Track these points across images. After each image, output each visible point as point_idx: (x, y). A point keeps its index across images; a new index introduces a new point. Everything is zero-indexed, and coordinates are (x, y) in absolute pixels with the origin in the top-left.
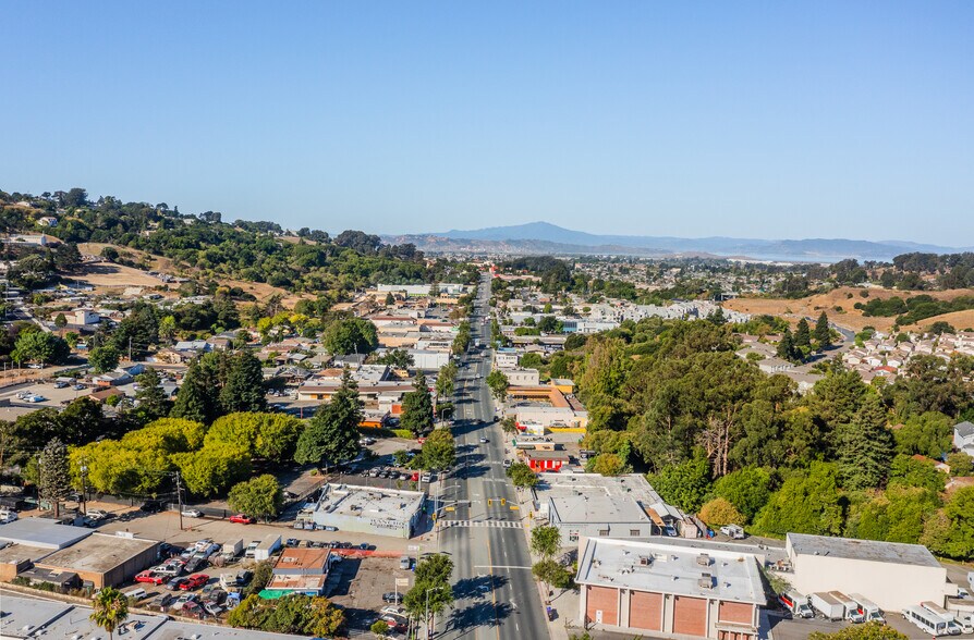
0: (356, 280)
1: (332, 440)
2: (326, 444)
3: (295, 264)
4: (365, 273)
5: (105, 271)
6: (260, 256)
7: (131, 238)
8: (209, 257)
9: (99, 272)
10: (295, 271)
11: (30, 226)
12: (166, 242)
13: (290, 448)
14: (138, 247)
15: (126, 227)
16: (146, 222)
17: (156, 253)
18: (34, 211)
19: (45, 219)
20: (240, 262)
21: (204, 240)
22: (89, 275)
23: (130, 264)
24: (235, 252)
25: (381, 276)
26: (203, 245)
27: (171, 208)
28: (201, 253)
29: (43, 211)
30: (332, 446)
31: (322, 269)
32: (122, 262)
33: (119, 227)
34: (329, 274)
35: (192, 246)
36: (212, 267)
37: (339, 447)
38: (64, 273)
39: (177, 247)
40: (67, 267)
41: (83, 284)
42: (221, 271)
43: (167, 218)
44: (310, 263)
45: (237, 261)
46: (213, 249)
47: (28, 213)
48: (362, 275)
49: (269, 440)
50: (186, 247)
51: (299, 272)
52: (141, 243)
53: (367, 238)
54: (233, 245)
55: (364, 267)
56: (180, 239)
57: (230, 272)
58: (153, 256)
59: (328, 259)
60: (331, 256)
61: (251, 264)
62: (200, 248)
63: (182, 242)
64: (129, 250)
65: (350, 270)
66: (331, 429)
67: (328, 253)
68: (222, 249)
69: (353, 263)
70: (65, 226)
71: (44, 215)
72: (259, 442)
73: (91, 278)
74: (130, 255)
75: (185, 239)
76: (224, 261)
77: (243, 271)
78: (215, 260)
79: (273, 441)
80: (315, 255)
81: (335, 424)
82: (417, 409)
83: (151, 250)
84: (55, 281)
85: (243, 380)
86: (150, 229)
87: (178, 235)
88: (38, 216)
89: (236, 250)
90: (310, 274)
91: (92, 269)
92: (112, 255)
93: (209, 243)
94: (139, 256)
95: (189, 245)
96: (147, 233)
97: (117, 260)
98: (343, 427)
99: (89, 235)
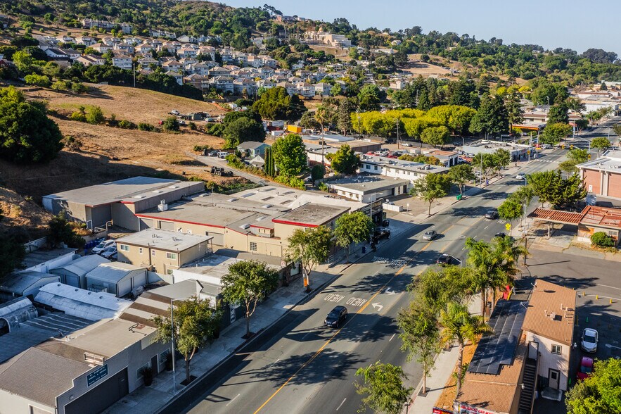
0: (587, 78)
1: (489, 120)
2: (486, 122)
3: (543, 67)
4: (595, 74)
5: (421, 67)
6: (519, 61)
7: (440, 51)
8: (485, 62)
9: (417, 67)
10: (542, 71)
11: (386, 45)
12: (460, 53)
13: (467, 124)
14: (444, 56)
15: (438, 45)
16: (451, 42)
17: (453, 59)
18: (390, 37)
19: (395, 41)
20: (505, 65)
21: (484, 53)
22: (412, 69)
23: (436, 64)
24: (503, 59)
25: (606, 76)
26: (483, 55)
27: (471, 37)
28: (481, 59)
29: (394, 37)
30: (489, 124)
31: (563, 71)
32: (431, 63)
33: (435, 45)
34: (567, 74)
35: (476, 56)
36: (486, 68)
37: (494, 125)
38: (398, 67)
39: (467, 56)
40: (400, 64)
41: (406, 73)
42: (492, 70)
43: (465, 42)
44: (555, 67)
45: (503, 65)
46: (490, 57)
47: (387, 38)
48: (592, 75)
49: (456, 119)
50: (472, 56)
51: (545, 72)
52: (445, 53)
53: (605, 54)
54: (502, 55)
55: (594, 70)
56: (468, 51)
57: (497, 71)
58: (451, 61)
59: (569, 65)
60: (571, 63)
61: (512, 66)
62: (480, 56)
63: (470, 53)
64: (438, 57)
65: (584, 72)
66: (489, 113)
67: (569, 61)
68: (495, 57)
69: (586, 68)
70: (405, 45)
71: (395, 39)
72: (451, 120)
73: (412, 70)
74: (437, 60)
75: (471, 51)
76: (495, 64)
77: (506, 70)
78: (489, 64)
79: (458, 119)
80: (558, 61)
81: (492, 111)
82: (556, 116)
83: (451, 58)
84: (393, 71)
85: (459, 99)
86: (453, 46)
87: (468, 49)
88: (392, 40)
89: (504, 57)
90: (553, 74)
91: (414, 65)
92: (426, 59)
93: (487, 54)
94: (442, 60)
95: (474, 55)
96: (451, 48)
97: (428, 61)
98: (497, 113)
99: (418, 50)
